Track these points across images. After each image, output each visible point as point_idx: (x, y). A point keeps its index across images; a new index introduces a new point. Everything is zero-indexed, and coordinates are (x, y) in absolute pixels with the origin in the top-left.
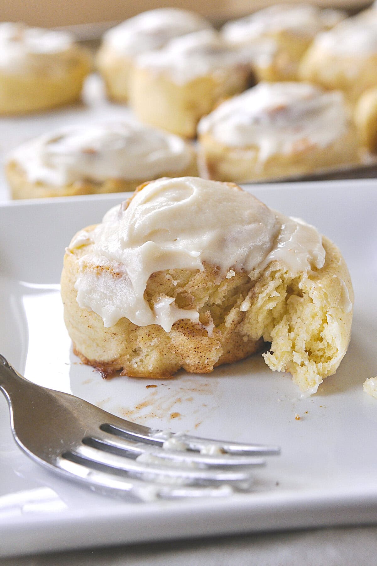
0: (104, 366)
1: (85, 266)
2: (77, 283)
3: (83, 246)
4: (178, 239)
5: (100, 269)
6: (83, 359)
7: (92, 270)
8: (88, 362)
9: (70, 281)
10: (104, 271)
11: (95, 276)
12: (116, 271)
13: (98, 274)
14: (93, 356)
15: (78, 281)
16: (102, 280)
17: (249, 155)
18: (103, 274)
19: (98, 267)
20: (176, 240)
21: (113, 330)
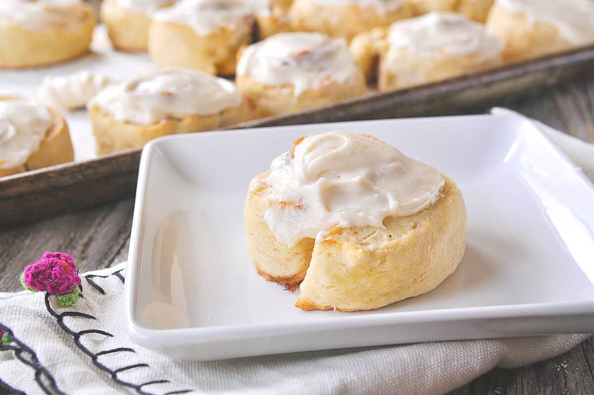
0: (287, 280)
1: (271, 203)
2: (266, 216)
3: (262, 189)
4: (341, 176)
5: (284, 204)
6: (268, 276)
7: (277, 205)
8: (272, 279)
9: (257, 215)
10: (287, 205)
11: (280, 209)
12: (298, 204)
13: (283, 207)
14: (278, 272)
15: (267, 214)
16: (286, 212)
17: (286, 91)
18: (287, 208)
19: (282, 203)
20: (339, 177)
21: (296, 251)
